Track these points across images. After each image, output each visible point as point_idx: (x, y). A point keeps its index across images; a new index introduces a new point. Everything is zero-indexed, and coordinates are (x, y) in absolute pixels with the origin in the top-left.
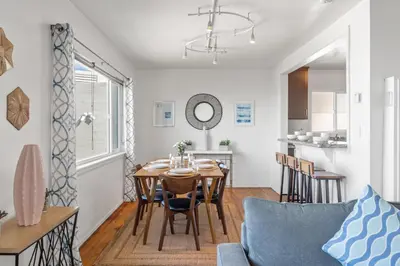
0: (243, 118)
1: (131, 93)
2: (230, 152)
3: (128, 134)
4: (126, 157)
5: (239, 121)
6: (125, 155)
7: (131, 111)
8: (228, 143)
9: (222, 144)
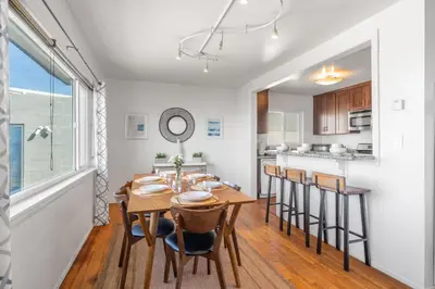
0: (213, 131)
1: (103, 99)
2: (204, 164)
3: (100, 147)
4: (97, 174)
5: (210, 135)
6: (96, 172)
7: (103, 120)
8: (200, 155)
9: (195, 156)
